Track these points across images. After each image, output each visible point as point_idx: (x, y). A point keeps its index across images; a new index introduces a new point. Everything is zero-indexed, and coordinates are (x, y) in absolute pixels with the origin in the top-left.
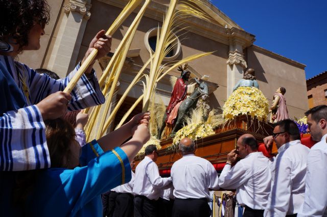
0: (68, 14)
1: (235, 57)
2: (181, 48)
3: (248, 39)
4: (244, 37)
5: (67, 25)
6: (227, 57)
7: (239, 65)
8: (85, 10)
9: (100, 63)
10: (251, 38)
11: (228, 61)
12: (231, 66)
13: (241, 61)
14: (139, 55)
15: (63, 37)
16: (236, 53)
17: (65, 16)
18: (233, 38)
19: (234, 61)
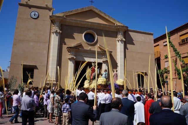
0: (53, 33)
1: (120, 37)
2: (97, 38)
3: (125, 28)
4: (123, 28)
5: (54, 38)
6: (116, 37)
7: (122, 41)
8: (59, 31)
9: (68, 50)
10: (126, 28)
11: (117, 39)
12: (118, 41)
13: (122, 39)
14: (81, 44)
15: (53, 43)
16: (120, 36)
17: (52, 34)
18: (119, 29)
19: (119, 39)
